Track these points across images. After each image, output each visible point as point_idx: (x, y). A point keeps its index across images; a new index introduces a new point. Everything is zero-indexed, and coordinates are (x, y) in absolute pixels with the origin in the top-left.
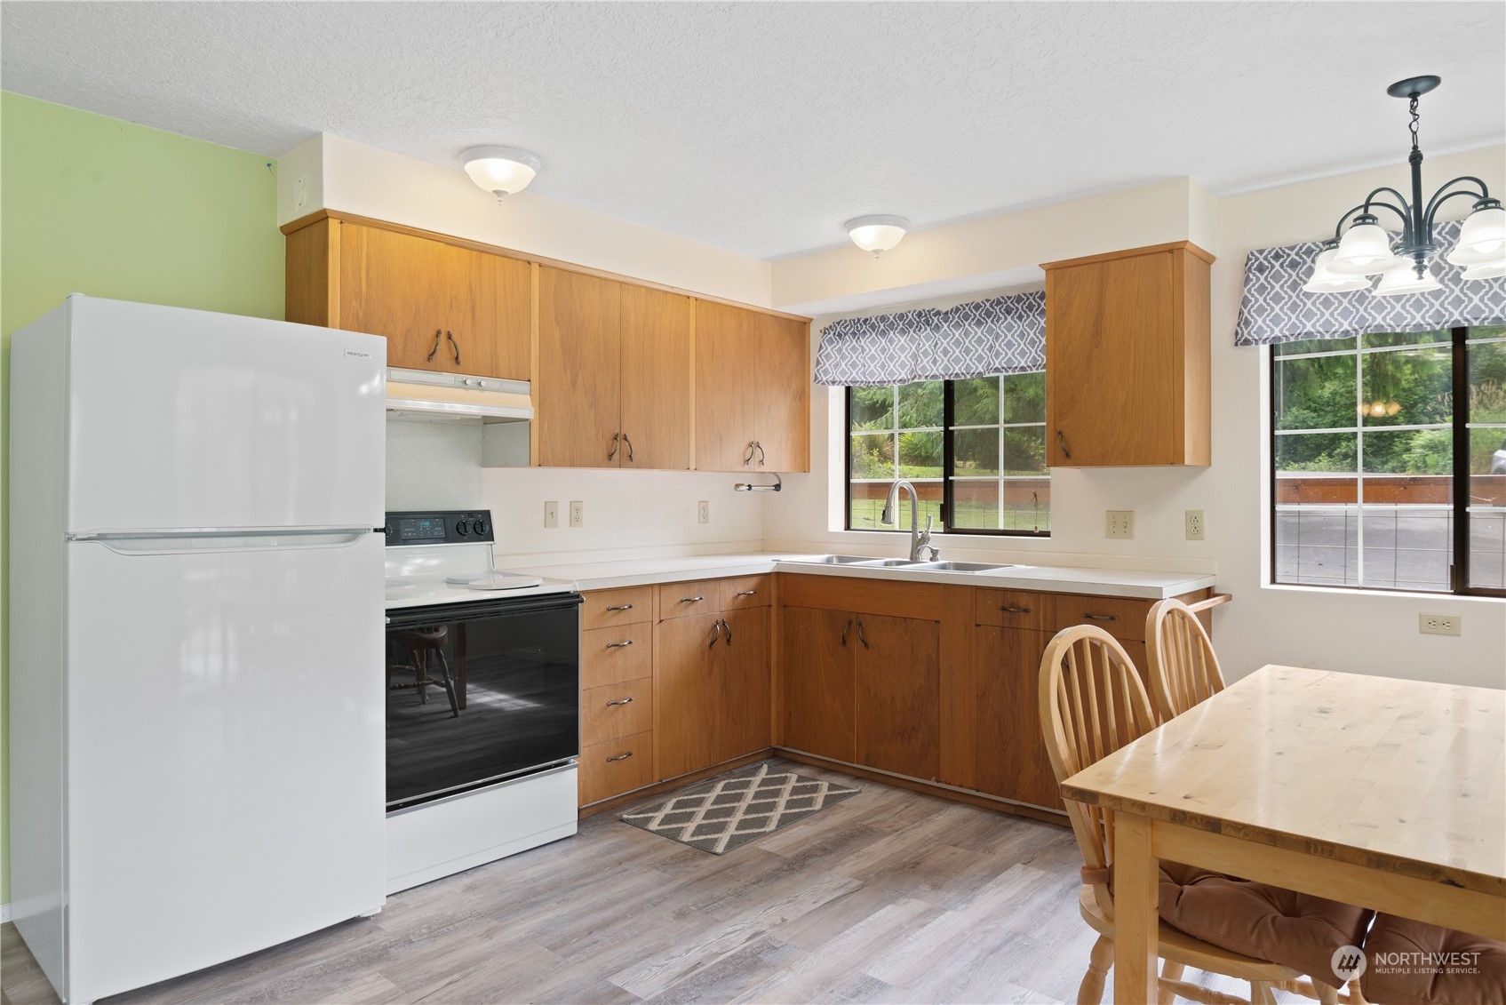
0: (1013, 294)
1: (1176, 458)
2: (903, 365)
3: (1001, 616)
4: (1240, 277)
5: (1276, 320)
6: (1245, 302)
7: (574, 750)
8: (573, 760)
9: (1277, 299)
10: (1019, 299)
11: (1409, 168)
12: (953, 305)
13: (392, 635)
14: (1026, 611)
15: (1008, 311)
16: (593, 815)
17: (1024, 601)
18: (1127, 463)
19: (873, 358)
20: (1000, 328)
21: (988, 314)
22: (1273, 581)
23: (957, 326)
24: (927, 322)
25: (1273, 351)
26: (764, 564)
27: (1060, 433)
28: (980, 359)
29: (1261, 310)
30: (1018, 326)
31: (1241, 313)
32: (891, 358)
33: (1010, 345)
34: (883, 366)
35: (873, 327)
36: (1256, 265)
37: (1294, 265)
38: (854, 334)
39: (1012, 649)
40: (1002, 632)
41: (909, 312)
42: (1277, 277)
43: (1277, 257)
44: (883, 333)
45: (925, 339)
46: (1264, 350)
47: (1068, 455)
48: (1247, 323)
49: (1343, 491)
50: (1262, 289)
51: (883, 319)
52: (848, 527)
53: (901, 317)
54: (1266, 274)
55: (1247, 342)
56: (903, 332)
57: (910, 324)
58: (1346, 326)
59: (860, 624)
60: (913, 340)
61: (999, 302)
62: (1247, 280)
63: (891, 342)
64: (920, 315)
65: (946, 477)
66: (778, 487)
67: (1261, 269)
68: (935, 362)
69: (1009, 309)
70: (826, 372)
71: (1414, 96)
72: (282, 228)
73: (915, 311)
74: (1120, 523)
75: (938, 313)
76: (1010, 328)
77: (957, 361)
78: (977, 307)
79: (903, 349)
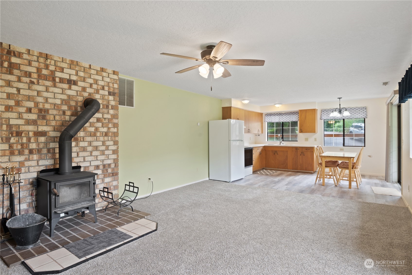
0: (293, 112)
1: (315, 132)
2: (277, 120)
3: (296, 150)
4: (321, 112)
5: (325, 117)
6: (321, 115)
7: (252, 164)
8: (252, 166)
9: (325, 115)
10: (294, 113)
11: (339, 106)
12: (284, 113)
13: (245, 151)
14: (299, 149)
15: (292, 114)
16: (254, 172)
17: (298, 148)
18: (309, 133)
19: (273, 119)
20: (291, 116)
21: (289, 114)
22: (324, 146)
23: (285, 115)
24: (281, 115)
25: (324, 120)
26: (263, 145)
27: (301, 129)
28: (288, 120)
29: (323, 116)
30: (294, 116)
31: (321, 116)
32: (276, 119)
33: (292, 118)
34: (274, 120)
35: (273, 115)
36: (322, 111)
37: (327, 111)
38: (270, 115)
40: (296, 152)
42: (325, 112)
43: (325, 110)
44: (274, 116)
45: (281, 117)
46: (323, 120)
47: (302, 132)
48: (322, 117)
49: (331, 136)
50: (323, 114)
51: (274, 114)
52: (268, 141)
53: (277, 114)
55: (322, 119)
56: (277, 116)
57: (278, 115)
58: (332, 118)
59: (277, 152)
60: (279, 117)
61: (291, 113)
62: (322, 112)
63: (276, 117)
65: (282, 134)
66: (259, 135)
67: (323, 111)
68: (282, 120)
70: (266, 120)
71: (340, 99)
72: (222, 107)
74: (307, 139)
75: (282, 114)
76: (292, 116)
77: (285, 120)
78: (288, 113)
79: (277, 118)
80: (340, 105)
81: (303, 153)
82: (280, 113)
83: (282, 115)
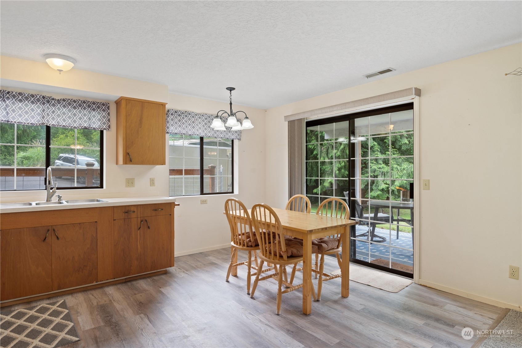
0: (91, 100)
1: (163, 163)
2: (32, 117)
3: (124, 215)
12: (62, 98)
17: (132, 209)
19: (13, 111)
21: (80, 105)
23: (64, 106)
24: (48, 102)
27: (128, 154)
29: (172, 125)
35: (14, 96)
39: (128, 226)
40: (124, 221)
41: (38, 95)
43: (176, 112)
45: (47, 108)
47: (131, 161)
50: (172, 120)
53: (33, 96)
54: (173, 116)
56: (33, 103)
57: (38, 100)
59: (54, 230)
60: (38, 107)
63: (26, 105)
64: (44, 97)
69: (89, 106)
73: (41, 95)
74: (130, 182)
75: (53, 99)
78: (75, 101)
80: (231, 104)
81: (146, 221)
82: (44, 95)
83: (54, 105)
